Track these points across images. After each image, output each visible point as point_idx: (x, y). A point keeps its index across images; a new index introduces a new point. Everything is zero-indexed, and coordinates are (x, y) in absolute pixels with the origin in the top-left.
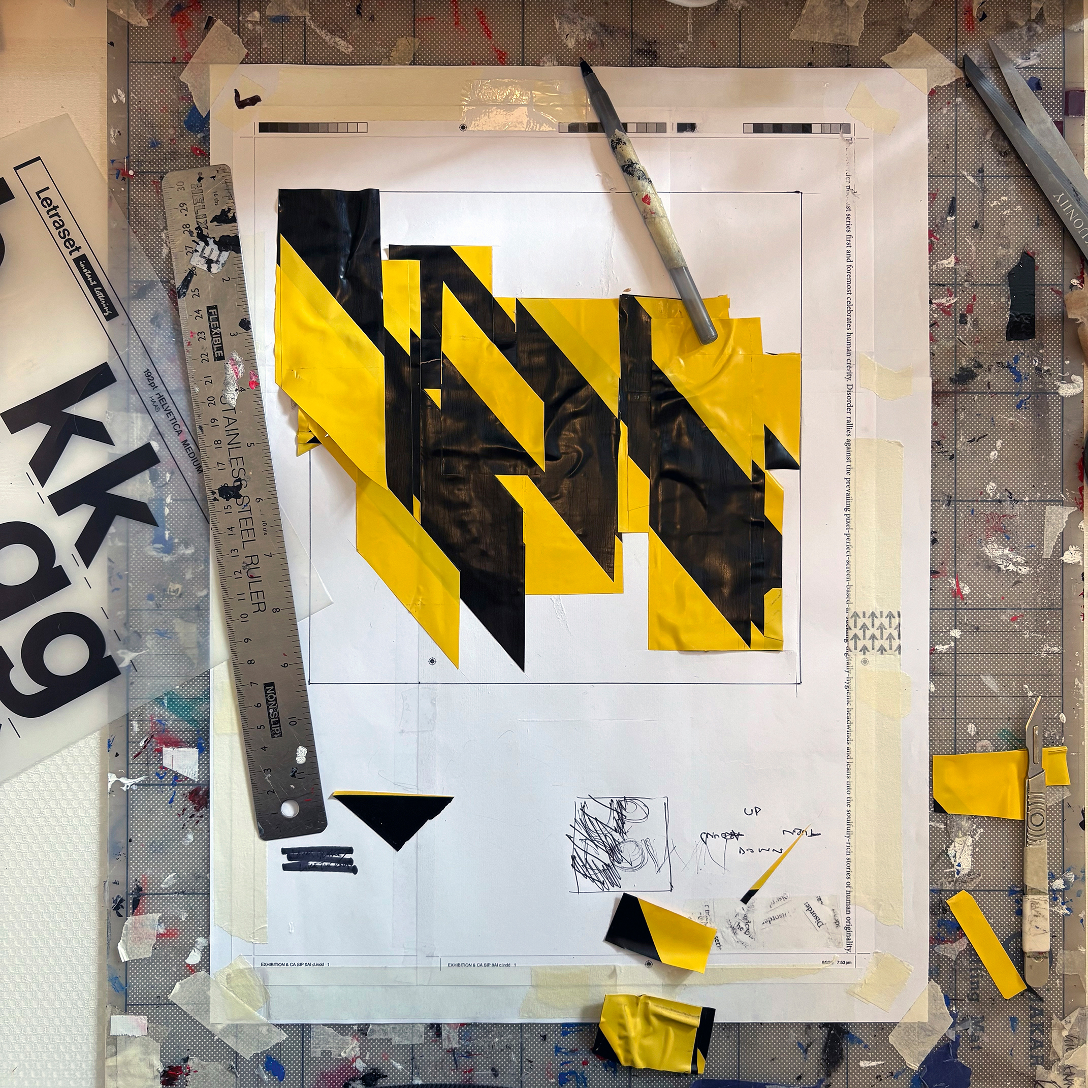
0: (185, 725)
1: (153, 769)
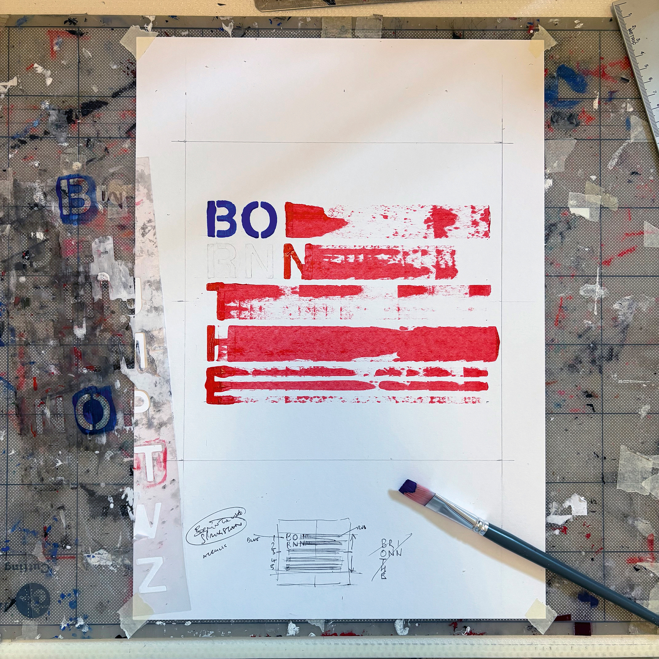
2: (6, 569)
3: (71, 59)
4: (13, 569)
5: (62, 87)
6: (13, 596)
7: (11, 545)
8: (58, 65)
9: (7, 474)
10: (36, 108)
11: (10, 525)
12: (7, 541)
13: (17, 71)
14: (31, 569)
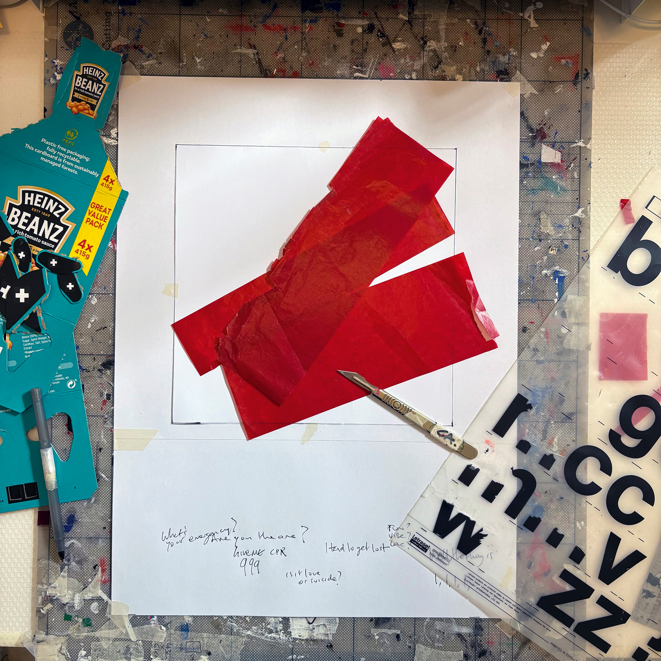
0: (548, 175)
1: (566, 151)
2: (106, 13)
3: (553, 74)
4: (106, 19)
5: (529, 66)
6: (82, 19)
7: (127, 18)
8: (548, 63)
9: (189, 15)
10: (510, 43)
11: (145, 17)
12: (131, 14)
13: (543, 27)
14: (106, 34)
